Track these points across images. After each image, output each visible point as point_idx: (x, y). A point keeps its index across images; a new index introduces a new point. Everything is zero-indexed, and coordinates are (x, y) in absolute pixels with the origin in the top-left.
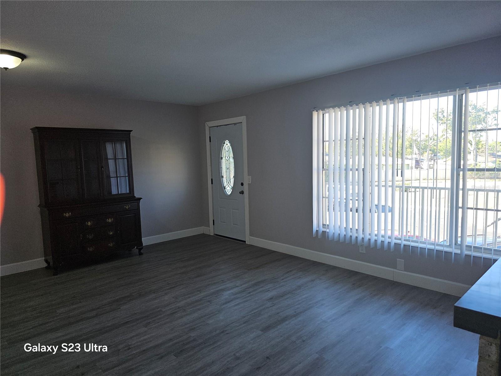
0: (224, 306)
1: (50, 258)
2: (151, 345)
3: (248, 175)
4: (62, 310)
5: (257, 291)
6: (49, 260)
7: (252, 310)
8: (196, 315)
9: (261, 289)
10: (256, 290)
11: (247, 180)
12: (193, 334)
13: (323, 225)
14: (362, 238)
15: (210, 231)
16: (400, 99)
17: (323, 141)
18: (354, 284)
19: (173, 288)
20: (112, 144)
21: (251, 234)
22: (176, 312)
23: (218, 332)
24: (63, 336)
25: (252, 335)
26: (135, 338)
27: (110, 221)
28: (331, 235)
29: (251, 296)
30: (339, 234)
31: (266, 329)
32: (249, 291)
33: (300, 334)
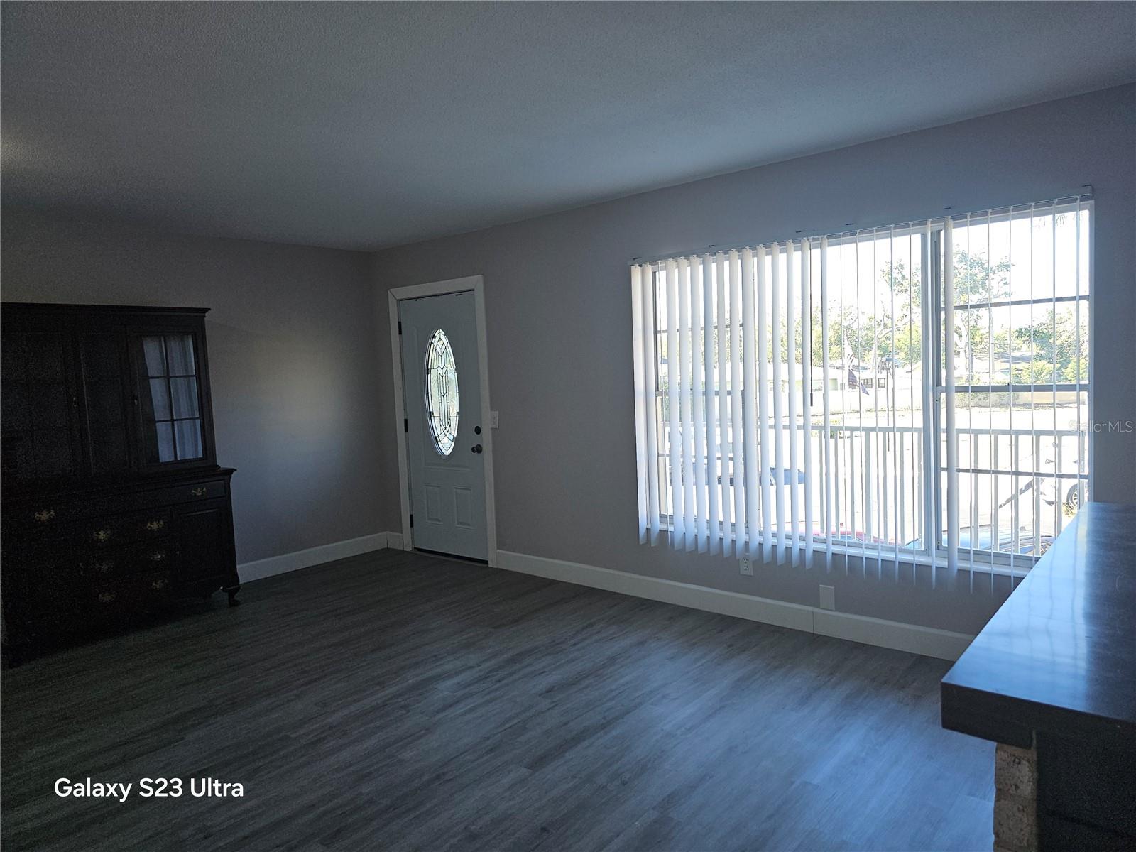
0: (440, 716)
3: (492, 410)
5: (516, 676)
7: (506, 721)
8: (373, 742)
9: (526, 671)
10: (514, 673)
11: (489, 420)
12: (367, 788)
13: (661, 516)
14: (746, 542)
15: (404, 540)
16: (814, 240)
17: (656, 332)
18: (730, 646)
19: (316, 680)
20: (160, 341)
21: (501, 545)
22: (324, 739)
23: (425, 778)
25: (506, 781)
27: (155, 526)
28: (678, 538)
30: (696, 535)
31: (538, 763)
32: (497, 678)
33: (615, 767)
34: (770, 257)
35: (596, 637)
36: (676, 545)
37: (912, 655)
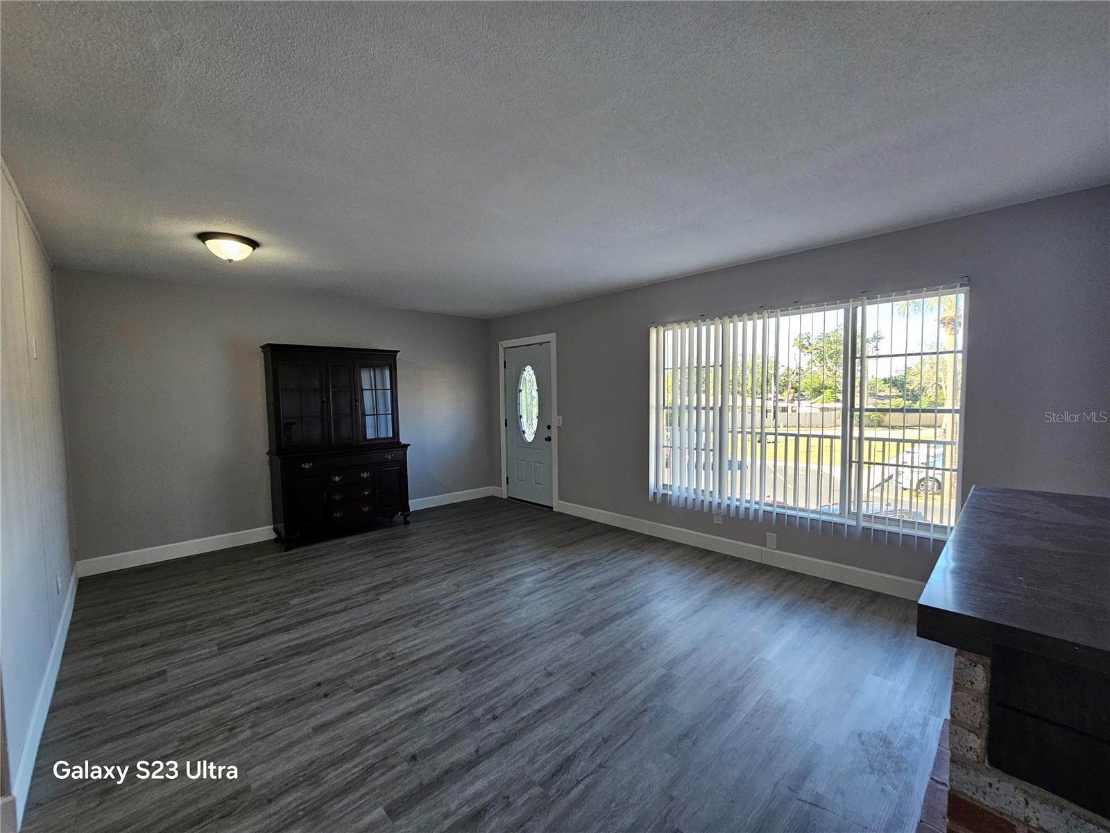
0: (527, 598)
1: (281, 526)
2: (423, 653)
3: (558, 415)
4: (296, 601)
5: (571, 578)
6: (280, 530)
7: (567, 605)
8: (487, 610)
9: (577, 575)
10: (571, 575)
11: (556, 421)
12: (484, 638)
13: (664, 485)
14: (719, 503)
15: (503, 492)
16: (771, 312)
17: (664, 369)
18: (707, 568)
19: (453, 571)
20: (370, 370)
21: (561, 498)
22: (458, 606)
23: (519, 635)
24: (298, 638)
25: (568, 641)
26: (402, 642)
27: (365, 475)
28: (674, 500)
29: (565, 583)
30: (686, 498)
31: (588, 632)
32: (561, 578)
33: (637, 638)
34: (742, 323)
35: (622, 557)
36: (673, 503)
37: (828, 581)
